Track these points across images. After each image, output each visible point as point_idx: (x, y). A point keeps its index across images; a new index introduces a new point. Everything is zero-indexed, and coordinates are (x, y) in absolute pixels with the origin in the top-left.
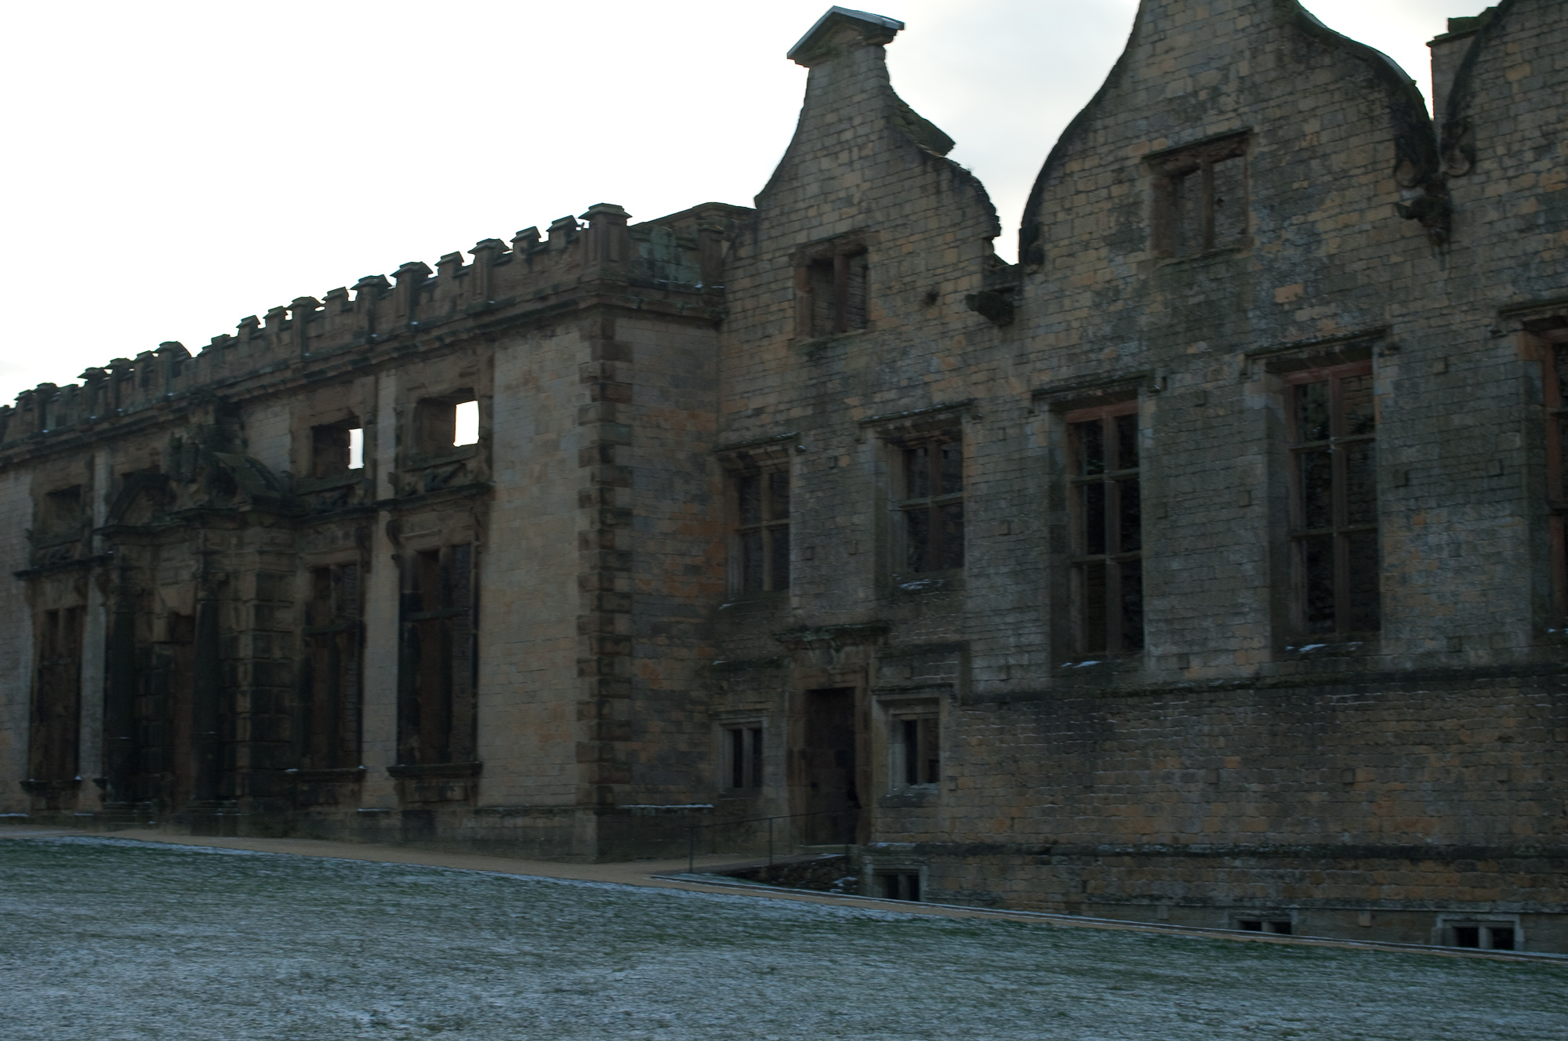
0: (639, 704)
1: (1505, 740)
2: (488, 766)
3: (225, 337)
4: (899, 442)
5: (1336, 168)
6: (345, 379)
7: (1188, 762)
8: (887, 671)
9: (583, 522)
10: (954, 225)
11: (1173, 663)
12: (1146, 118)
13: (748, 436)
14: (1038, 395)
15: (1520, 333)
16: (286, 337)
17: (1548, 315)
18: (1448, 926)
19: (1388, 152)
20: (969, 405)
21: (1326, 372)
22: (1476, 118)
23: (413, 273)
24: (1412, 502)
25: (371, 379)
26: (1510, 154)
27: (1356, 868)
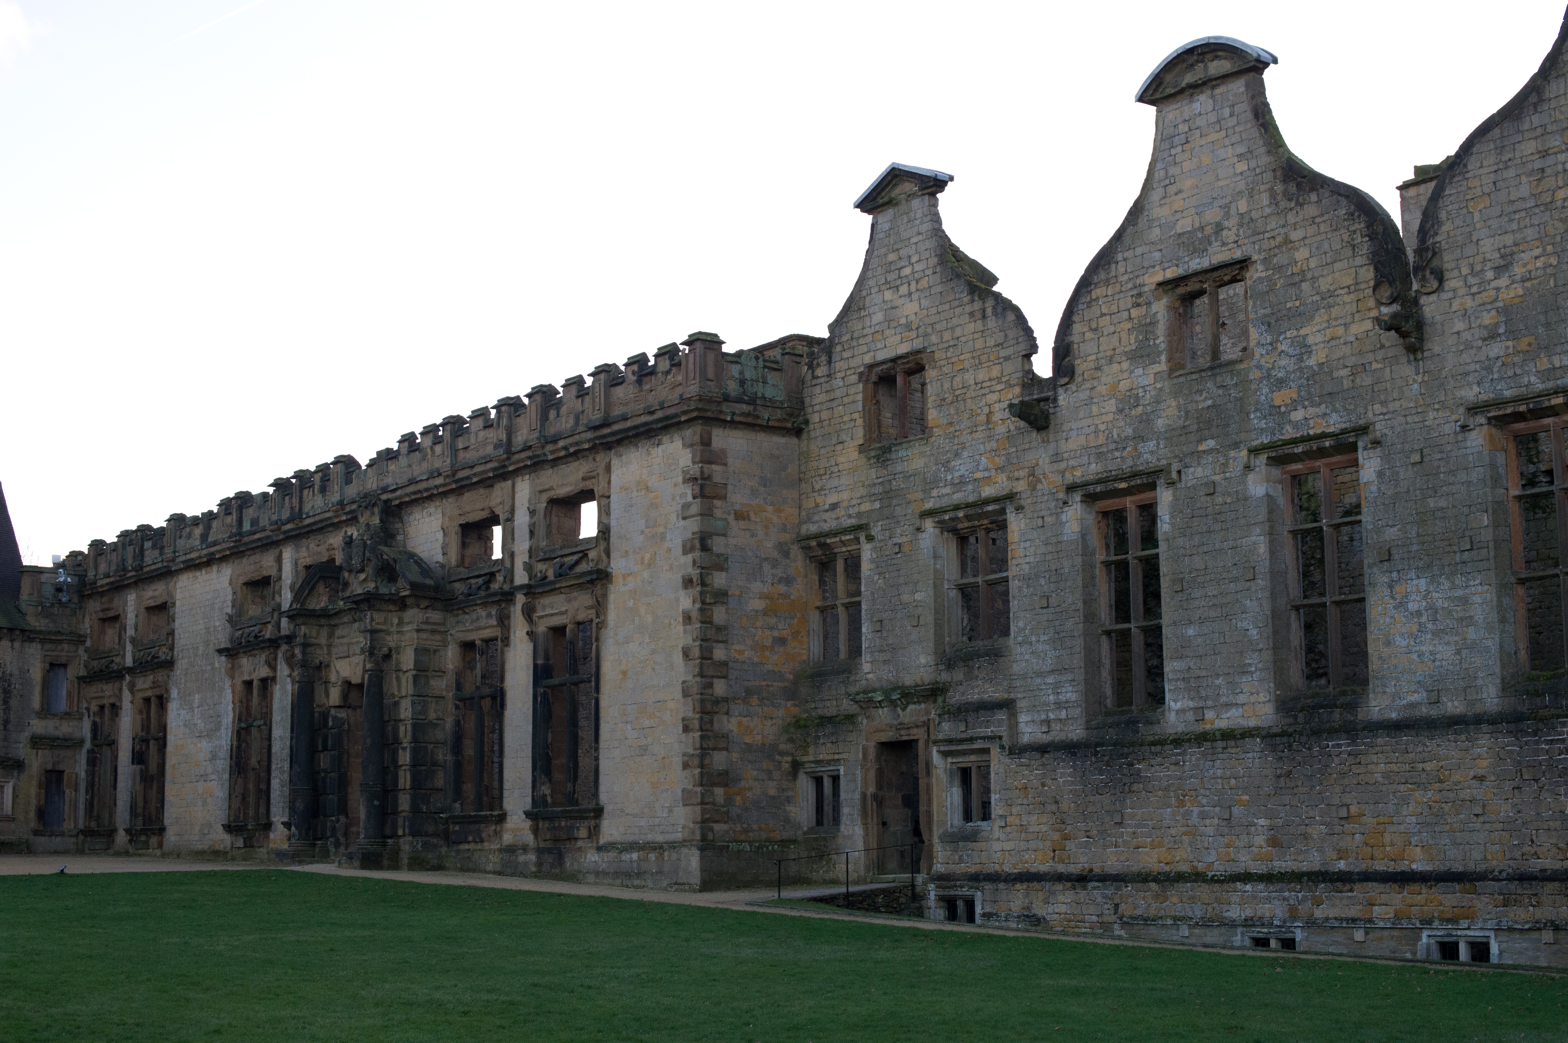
0: (735, 756)
1: (1481, 779)
2: (608, 809)
3: (389, 451)
4: (954, 531)
5: (1323, 289)
6: (487, 483)
7: (1204, 801)
8: (946, 726)
9: (686, 601)
10: (998, 345)
11: (1190, 716)
12: (1161, 250)
13: (826, 527)
14: (1071, 488)
15: (1486, 427)
16: (438, 449)
17: (1509, 411)
18: (1432, 941)
19: (1368, 274)
20: (1011, 497)
21: (1318, 463)
22: (1443, 243)
23: (543, 393)
24: (1394, 575)
25: (509, 483)
26: (1473, 273)
27: (1351, 890)
